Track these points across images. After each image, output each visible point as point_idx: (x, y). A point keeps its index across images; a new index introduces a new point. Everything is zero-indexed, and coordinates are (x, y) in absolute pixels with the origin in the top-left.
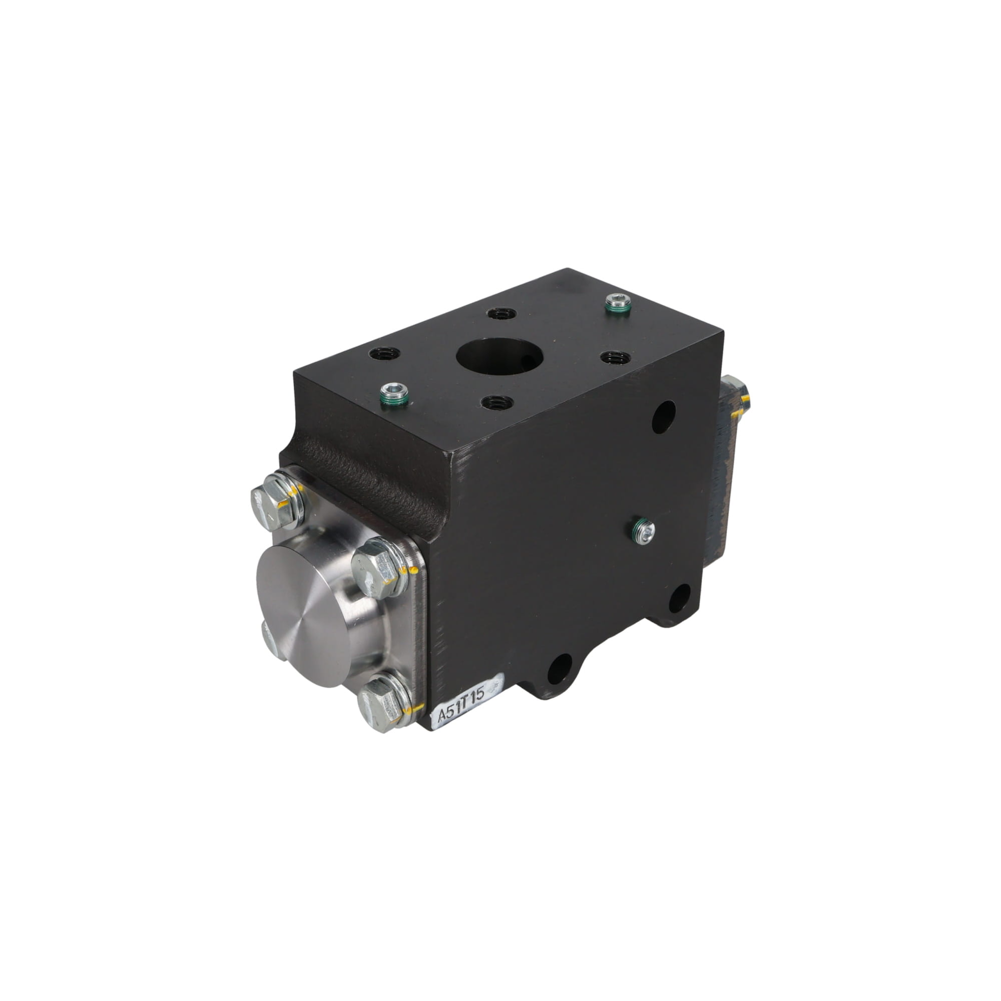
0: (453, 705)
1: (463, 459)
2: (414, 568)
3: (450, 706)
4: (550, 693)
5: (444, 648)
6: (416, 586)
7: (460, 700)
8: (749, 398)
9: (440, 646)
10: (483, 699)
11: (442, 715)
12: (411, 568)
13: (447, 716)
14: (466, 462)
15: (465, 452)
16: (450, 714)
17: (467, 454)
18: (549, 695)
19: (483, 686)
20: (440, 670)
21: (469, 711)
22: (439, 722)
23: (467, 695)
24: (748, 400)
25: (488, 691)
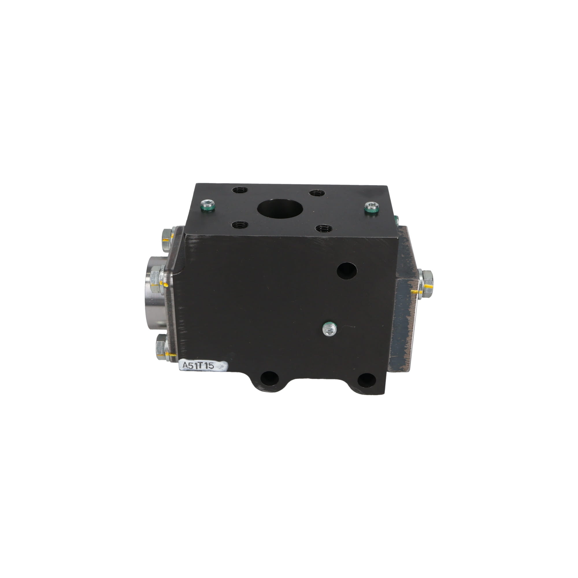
0: (193, 363)
1: (193, 241)
2: (166, 284)
3: (191, 363)
4: (262, 388)
5: (185, 332)
6: (166, 293)
7: (197, 363)
8: (433, 287)
9: (183, 329)
10: (213, 369)
11: (185, 365)
12: (165, 283)
13: (189, 367)
14: (195, 243)
15: (194, 238)
16: (191, 367)
17: (196, 239)
18: (262, 389)
19: (213, 363)
20: (182, 342)
21: (203, 371)
22: (183, 367)
23: (202, 363)
24: (431, 288)
25: (217, 367)
